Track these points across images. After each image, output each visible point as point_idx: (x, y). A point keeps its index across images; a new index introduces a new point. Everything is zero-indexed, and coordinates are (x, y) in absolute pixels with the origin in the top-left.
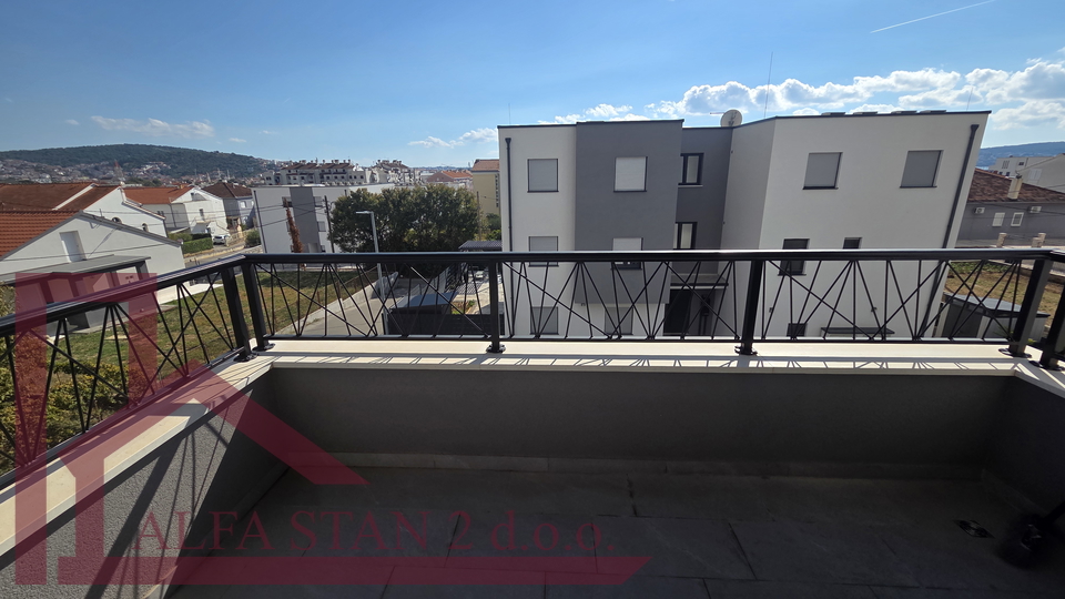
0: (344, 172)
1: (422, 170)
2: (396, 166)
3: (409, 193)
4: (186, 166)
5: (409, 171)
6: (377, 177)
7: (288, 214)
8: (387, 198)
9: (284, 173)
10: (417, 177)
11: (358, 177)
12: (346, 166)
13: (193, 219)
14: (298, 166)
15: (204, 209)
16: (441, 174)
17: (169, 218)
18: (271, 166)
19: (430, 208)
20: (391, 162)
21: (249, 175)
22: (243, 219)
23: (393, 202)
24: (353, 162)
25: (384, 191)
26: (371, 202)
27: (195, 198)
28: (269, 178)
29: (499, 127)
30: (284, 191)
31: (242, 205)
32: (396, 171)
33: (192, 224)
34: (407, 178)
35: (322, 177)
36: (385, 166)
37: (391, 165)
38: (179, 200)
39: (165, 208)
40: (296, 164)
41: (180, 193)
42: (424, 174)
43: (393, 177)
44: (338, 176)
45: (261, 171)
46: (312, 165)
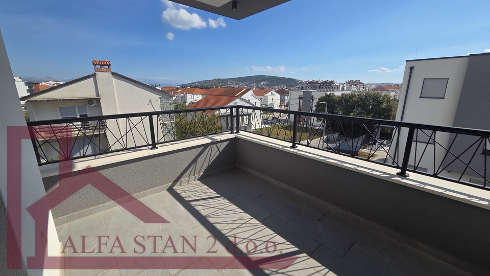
0: (330, 86)
1: (371, 85)
2: (357, 83)
3: (355, 96)
4: (272, 82)
5: (363, 85)
6: (345, 88)
7: (299, 102)
8: (343, 98)
9: (305, 86)
10: (367, 89)
11: (336, 88)
12: (332, 82)
13: (269, 102)
14: (311, 83)
15: (274, 99)
16: (381, 87)
17: (263, 100)
18: (301, 83)
19: (364, 104)
20: (354, 81)
21: (293, 86)
22: (285, 104)
23: (345, 100)
24: (335, 81)
25: (342, 95)
26: (335, 99)
27: (272, 94)
28: (299, 88)
29: (407, 61)
30: (301, 93)
31: (286, 98)
32: (356, 85)
33: (269, 104)
34: (361, 89)
35: (320, 88)
36: (351, 83)
37: (354, 82)
38: (267, 95)
39: (262, 97)
40: (310, 82)
41: (267, 92)
42: (373, 87)
43: (354, 88)
44: (327, 87)
45: (297, 84)
46: (317, 82)
